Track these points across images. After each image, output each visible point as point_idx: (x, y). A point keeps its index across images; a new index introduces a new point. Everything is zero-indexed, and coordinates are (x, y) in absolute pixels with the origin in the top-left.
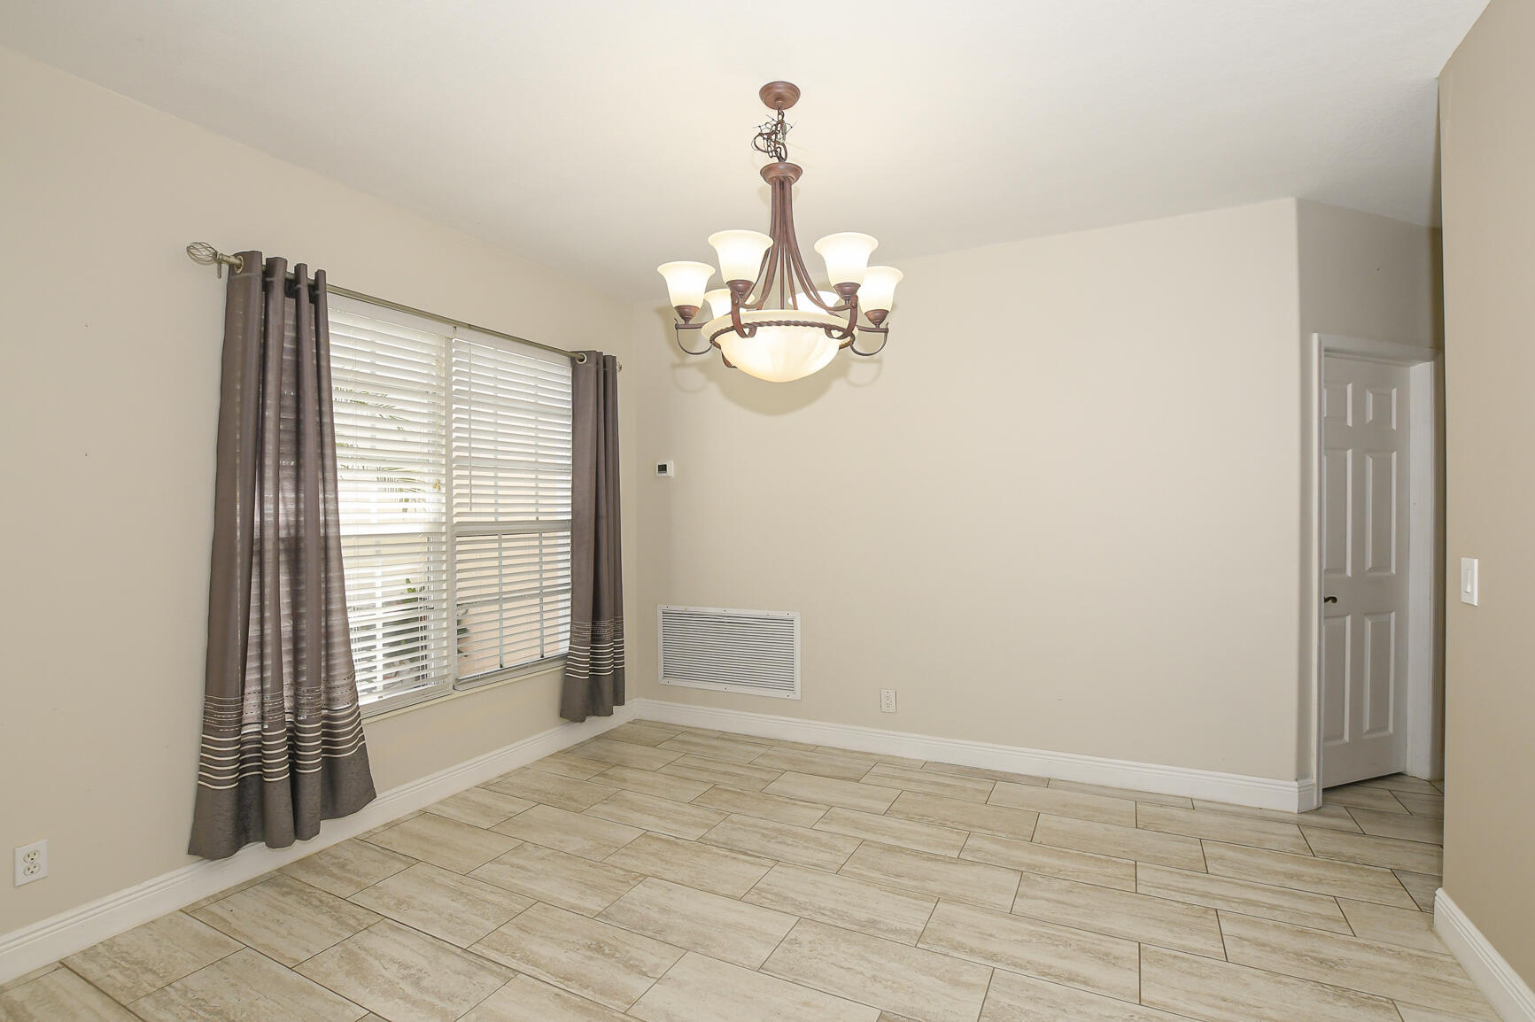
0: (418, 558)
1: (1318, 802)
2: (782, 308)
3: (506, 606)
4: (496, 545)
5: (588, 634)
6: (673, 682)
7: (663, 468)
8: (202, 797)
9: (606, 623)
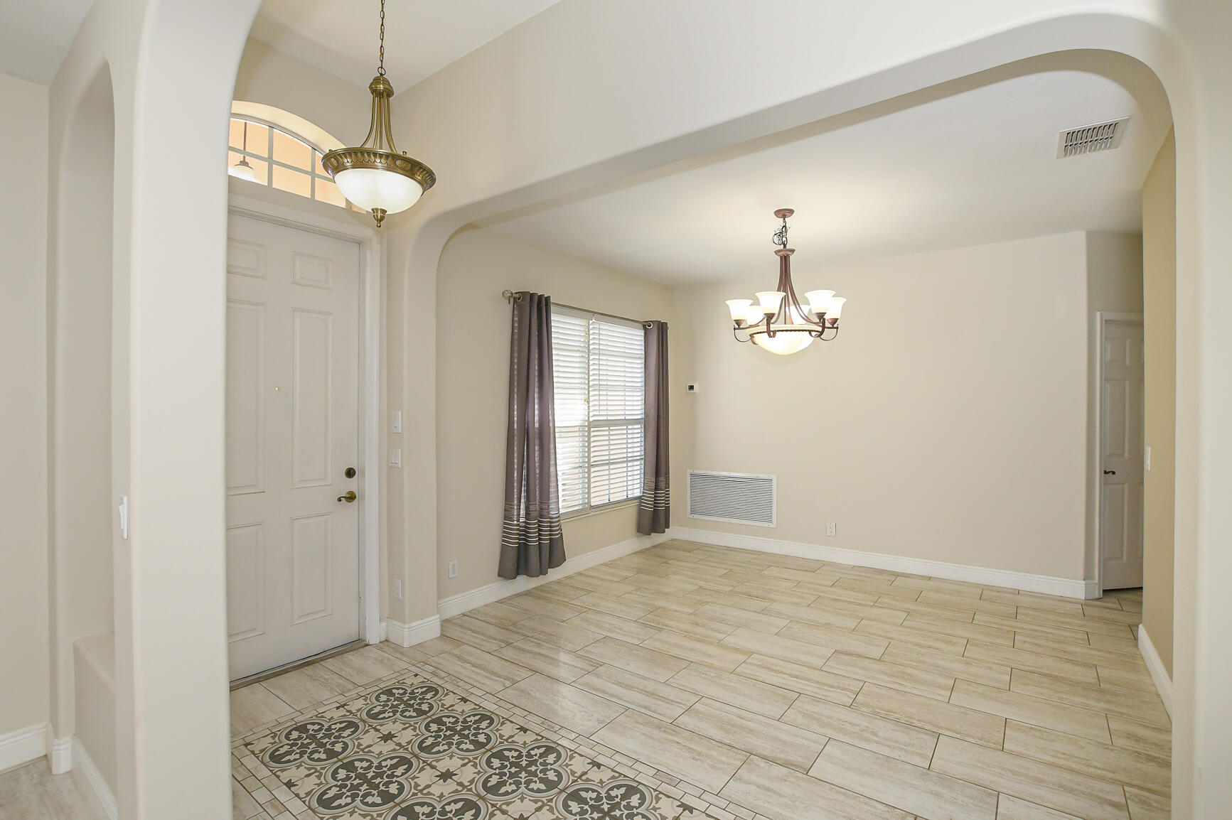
0: (577, 439)
1: (1099, 595)
2: (785, 324)
3: (612, 467)
4: (607, 433)
5: (653, 485)
6: (697, 517)
7: (691, 388)
8: (504, 549)
9: (662, 478)
